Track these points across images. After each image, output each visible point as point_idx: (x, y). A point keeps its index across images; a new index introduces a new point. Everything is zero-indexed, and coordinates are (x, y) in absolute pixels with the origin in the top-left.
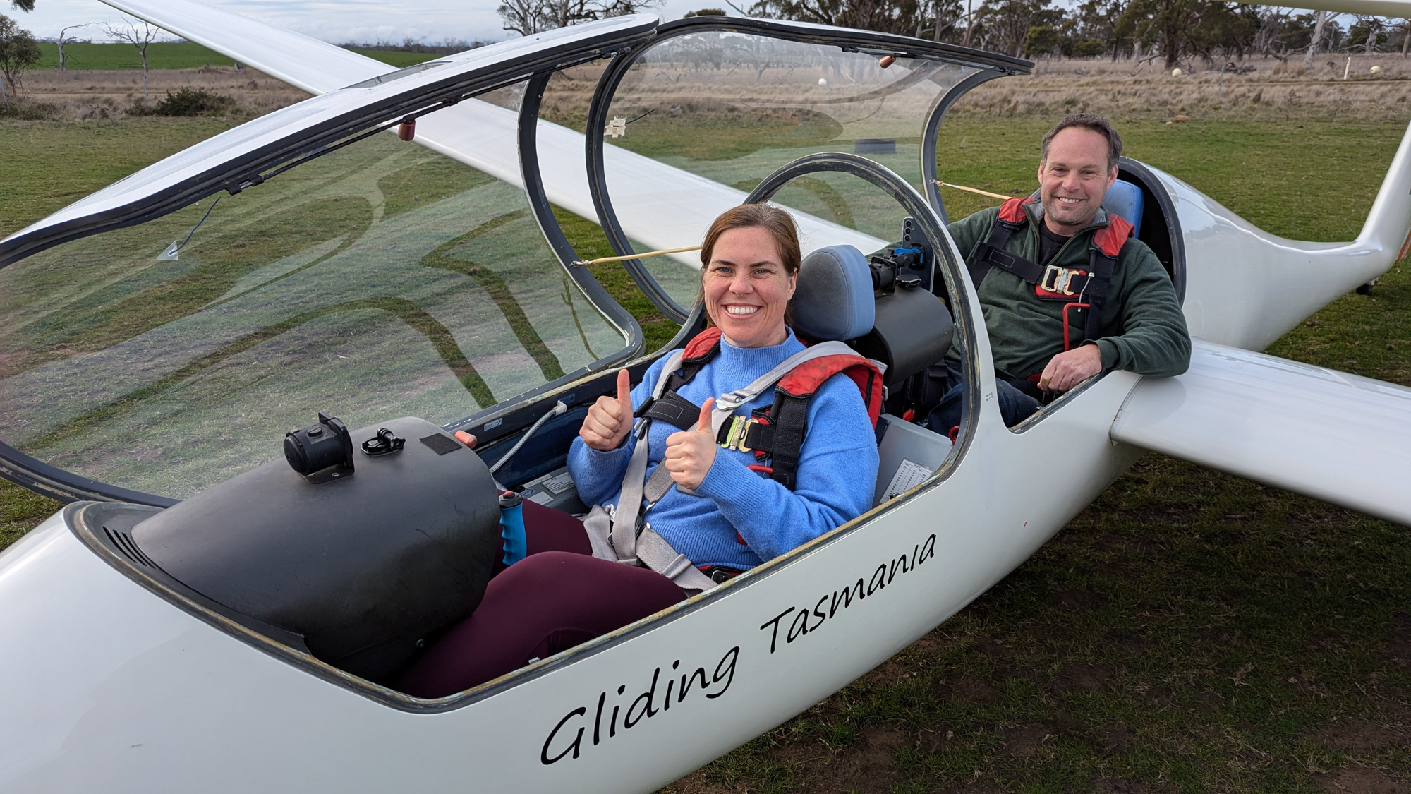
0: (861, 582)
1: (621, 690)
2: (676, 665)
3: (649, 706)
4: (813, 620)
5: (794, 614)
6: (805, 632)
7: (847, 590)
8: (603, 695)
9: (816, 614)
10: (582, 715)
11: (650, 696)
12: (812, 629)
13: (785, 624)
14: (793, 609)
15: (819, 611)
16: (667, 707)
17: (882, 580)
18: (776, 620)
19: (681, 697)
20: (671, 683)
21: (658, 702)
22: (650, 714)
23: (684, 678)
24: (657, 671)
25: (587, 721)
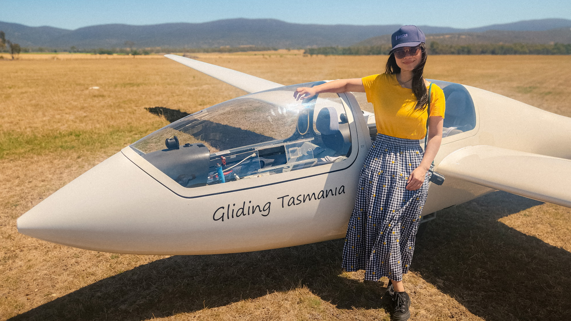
0: (314, 194)
1: (234, 205)
2: (250, 202)
3: (243, 212)
4: (296, 202)
5: (289, 198)
6: (294, 204)
7: (308, 195)
8: (229, 205)
9: (298, 199)
10: (223, 209)
11: (243, 209)
12: (297, 204)
13: (286, 200)
14: (288, 196)
15: (299, 198)
16: (249, 214)
17: (323, 195)
18: (283, 197)
19: (253, 213)
20: (249, 207)
21: (246, 212)
22: (244, 215)
23: (253, 207)
24: (244, 202)
25: (225, 211)
